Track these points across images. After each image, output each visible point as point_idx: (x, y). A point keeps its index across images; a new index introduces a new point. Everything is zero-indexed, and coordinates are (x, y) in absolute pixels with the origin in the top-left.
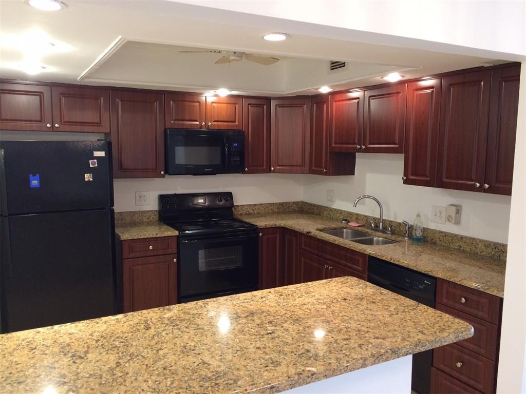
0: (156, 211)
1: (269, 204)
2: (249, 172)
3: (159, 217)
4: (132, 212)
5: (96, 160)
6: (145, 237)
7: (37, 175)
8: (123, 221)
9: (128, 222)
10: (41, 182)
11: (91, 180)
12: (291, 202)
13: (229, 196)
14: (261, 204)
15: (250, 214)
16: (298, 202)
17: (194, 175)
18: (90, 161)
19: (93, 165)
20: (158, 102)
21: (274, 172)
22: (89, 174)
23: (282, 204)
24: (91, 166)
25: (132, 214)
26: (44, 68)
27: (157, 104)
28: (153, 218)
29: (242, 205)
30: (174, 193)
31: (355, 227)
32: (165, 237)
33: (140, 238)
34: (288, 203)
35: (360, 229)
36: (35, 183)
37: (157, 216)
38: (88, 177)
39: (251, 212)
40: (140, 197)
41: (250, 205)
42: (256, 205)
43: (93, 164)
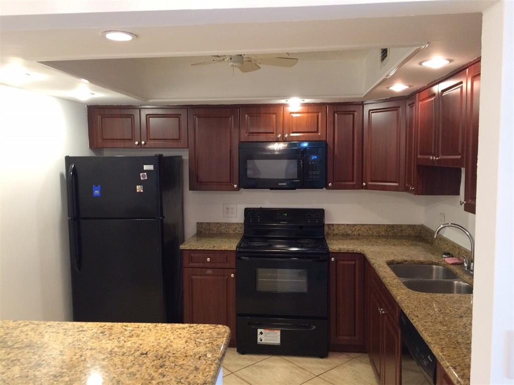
0: (242, 224)
1: (373, 225)
2: (333, 188)
3: (245, 230)
4: (219, 223)
5: (145, 174)
6: (203, 249)
7: (99, 186)
8: (211, 232)
9: (215, 232)
10: (101, 192)
11: (142, 191)
12: (405, 225)
13: (320, 213)
14: (363, 225)
15: (348, 235)
16: (415, 225)
17: (271, 189)
18: (141, 174)
19: (143, 178)
20: (233, 116)
21: (366, 188)
22: (139, 186)
23: (392, 227)
24: (142, 179)
25: (218, 225)
26: (92, 94)
27: (232, 119)
28: (239, 231)
29: (338, 225)
30: (260, 207)
31: (448, 264)
32: (222, 250)
33: (197, 249)
34: (401, 226)
35: (452, 267)
36: (97, 192)
37: (243, 229)
38: (139, 188)
39: (350, 232)
40: (228, 209)
41: (348, 225)
42: (356, 225)
43: (143, 176)
